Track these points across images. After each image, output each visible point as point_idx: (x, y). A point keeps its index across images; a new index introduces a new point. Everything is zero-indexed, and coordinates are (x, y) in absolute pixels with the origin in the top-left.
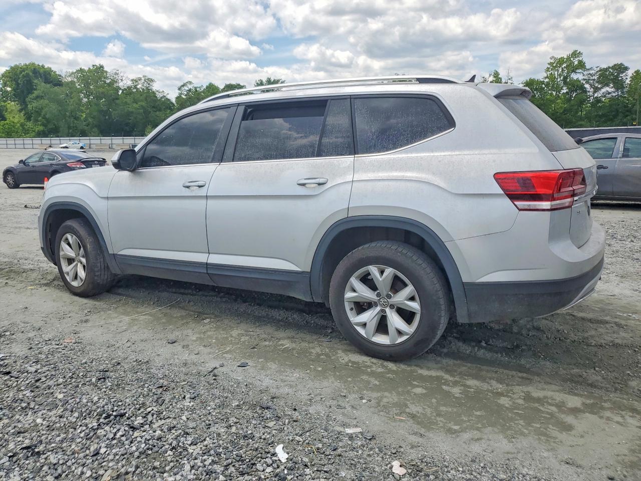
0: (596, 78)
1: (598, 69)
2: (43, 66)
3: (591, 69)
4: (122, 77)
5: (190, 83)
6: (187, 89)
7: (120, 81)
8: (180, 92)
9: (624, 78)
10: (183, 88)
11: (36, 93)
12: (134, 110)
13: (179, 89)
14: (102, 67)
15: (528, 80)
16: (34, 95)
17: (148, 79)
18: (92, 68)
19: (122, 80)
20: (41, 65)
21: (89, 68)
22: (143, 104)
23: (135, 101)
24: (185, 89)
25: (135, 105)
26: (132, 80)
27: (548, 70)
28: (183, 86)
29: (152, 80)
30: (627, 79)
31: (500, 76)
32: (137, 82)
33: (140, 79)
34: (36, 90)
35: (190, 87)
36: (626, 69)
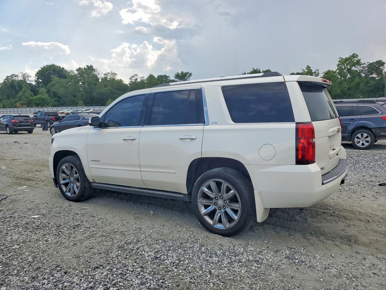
0: (366, 69)
1: (368, 64)
2: (59, 67)
3: (364, 64)
4: (99, 72)
5: (137, 75)
6: (135, 78)
7: (98, 75)
8: (131, 80)
9: (383, 69)
10: (132, 78)
11: (52, 82)
12: (105, 91)
13: (130, 79)
14: (92, 66)
15: (327, 71)
16: (51, 84)
17: (113, 73)
18: (86, 67)
19: (99, 74)
20: (58, 66)
21: (85, 68)
22: (110, 88)
23: (105, 86)
24: (133, 79)
25: (105, 89)
26: (104, 74)
27: (338, 65)
28: (133, 77)
29: (116, 74)
30: (384, 69)
31: (311, 69)
32: (107, 75)
33: (109, 73)
34: (52, 81)
35: (137, 77)
36: (384, 63)
